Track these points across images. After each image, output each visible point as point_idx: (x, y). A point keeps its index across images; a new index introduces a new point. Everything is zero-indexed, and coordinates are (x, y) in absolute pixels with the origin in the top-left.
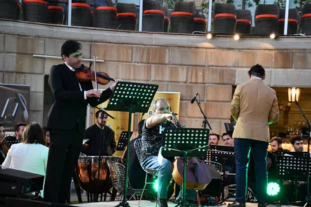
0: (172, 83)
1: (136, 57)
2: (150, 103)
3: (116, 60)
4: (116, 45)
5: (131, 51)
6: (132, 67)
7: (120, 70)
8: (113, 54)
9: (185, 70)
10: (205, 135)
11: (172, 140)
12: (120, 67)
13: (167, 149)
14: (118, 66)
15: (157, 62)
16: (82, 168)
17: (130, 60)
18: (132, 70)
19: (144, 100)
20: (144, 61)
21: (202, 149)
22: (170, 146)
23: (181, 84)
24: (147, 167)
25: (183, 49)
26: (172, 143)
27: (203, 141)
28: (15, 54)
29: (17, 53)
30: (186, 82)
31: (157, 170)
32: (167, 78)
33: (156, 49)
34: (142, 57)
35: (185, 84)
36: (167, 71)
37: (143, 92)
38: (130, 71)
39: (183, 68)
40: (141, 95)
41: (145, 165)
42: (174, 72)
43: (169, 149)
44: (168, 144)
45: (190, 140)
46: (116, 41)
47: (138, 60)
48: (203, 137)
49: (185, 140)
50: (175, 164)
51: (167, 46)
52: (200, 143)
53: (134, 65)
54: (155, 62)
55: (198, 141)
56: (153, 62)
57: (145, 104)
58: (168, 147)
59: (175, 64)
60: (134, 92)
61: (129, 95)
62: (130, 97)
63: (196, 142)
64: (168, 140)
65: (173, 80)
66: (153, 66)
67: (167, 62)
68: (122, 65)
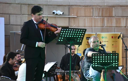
0: (117, 28)
1: (96, 13)
2: (83, 39)
3: (84, 15)
4: (84, 7)
5: (92, 10)
6: (93, 19)
7: (86, 21)
8: (82, 12)
9: (125, 19)
10: (117, 57)
11: (97, 60)
12: (86, 19)
13: (95, 66)
14: (85, 19)
15: (108, 15)
16: (60, 78)
17: (92, 15)
18: (93, 21)
19: (78, 37)
20: (100, 15)
21: (115, 65)
22: (96, 64)
23: (123, 28)
24: (87, 76)
25: (123, 7)
26: (97, 62)
27: (115, 60)
28: (27, 15)
29: (28, 15)
30: (126, 27)
31: (92, 78)
32: (114, 25)
33: (107, 8)
34: (99, 13)
35: (125, 28)
36: (114, 21)
37: (77, 33)
38: (92, 22)
39: (124, 19)
40: (77, 35)
41: (86, 75)
42: (118, 21)
43: (96, 66)
44: (95, 63)
45: (108, 60)
46: (83, 5)
47: (97, 15)
48: (115, 58)
49: (105, 60)
50: (102, 74)
51: (113, 6)
52: (114, 61)
53: (94, 18)
54: (106, 16)
55: (113, 60)
56: (105, 16)
57: (79, 40)
58: (95, 64)
59: (119, 17)
60: (72, 33)
61: (69, 35)
62: (70, 36)
63: (111, 61)
64: (95, 60)
65: (118, 25)
66: (105, 18)
67: (114, 15)
68: (88, 18)
